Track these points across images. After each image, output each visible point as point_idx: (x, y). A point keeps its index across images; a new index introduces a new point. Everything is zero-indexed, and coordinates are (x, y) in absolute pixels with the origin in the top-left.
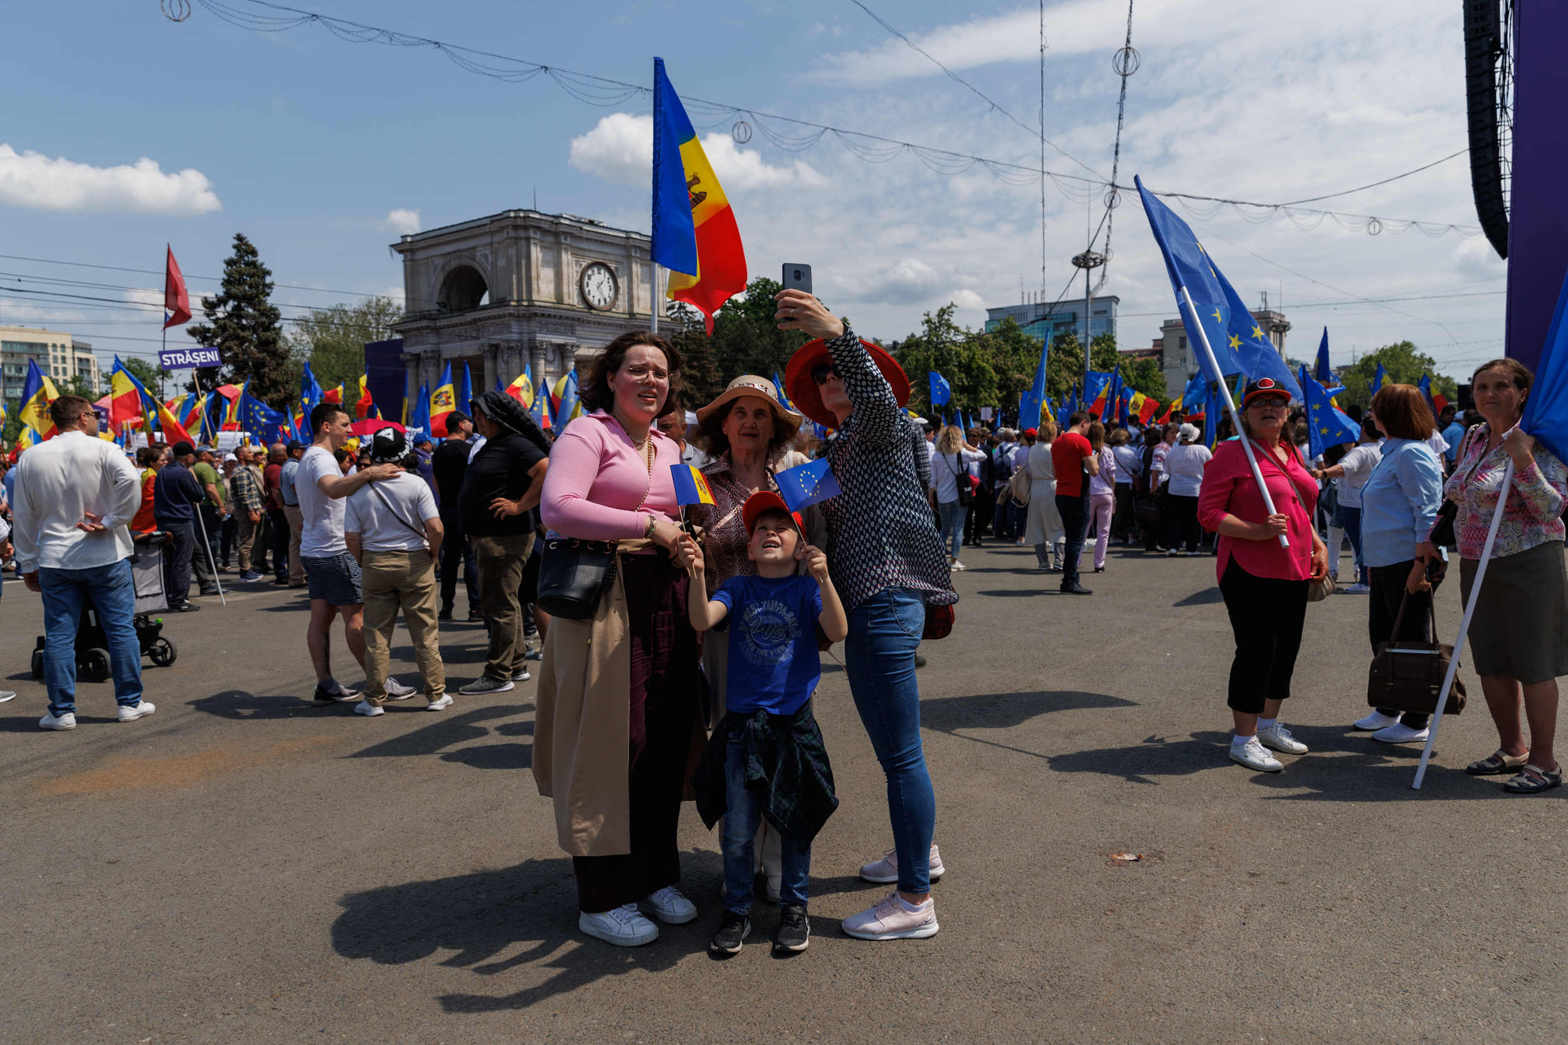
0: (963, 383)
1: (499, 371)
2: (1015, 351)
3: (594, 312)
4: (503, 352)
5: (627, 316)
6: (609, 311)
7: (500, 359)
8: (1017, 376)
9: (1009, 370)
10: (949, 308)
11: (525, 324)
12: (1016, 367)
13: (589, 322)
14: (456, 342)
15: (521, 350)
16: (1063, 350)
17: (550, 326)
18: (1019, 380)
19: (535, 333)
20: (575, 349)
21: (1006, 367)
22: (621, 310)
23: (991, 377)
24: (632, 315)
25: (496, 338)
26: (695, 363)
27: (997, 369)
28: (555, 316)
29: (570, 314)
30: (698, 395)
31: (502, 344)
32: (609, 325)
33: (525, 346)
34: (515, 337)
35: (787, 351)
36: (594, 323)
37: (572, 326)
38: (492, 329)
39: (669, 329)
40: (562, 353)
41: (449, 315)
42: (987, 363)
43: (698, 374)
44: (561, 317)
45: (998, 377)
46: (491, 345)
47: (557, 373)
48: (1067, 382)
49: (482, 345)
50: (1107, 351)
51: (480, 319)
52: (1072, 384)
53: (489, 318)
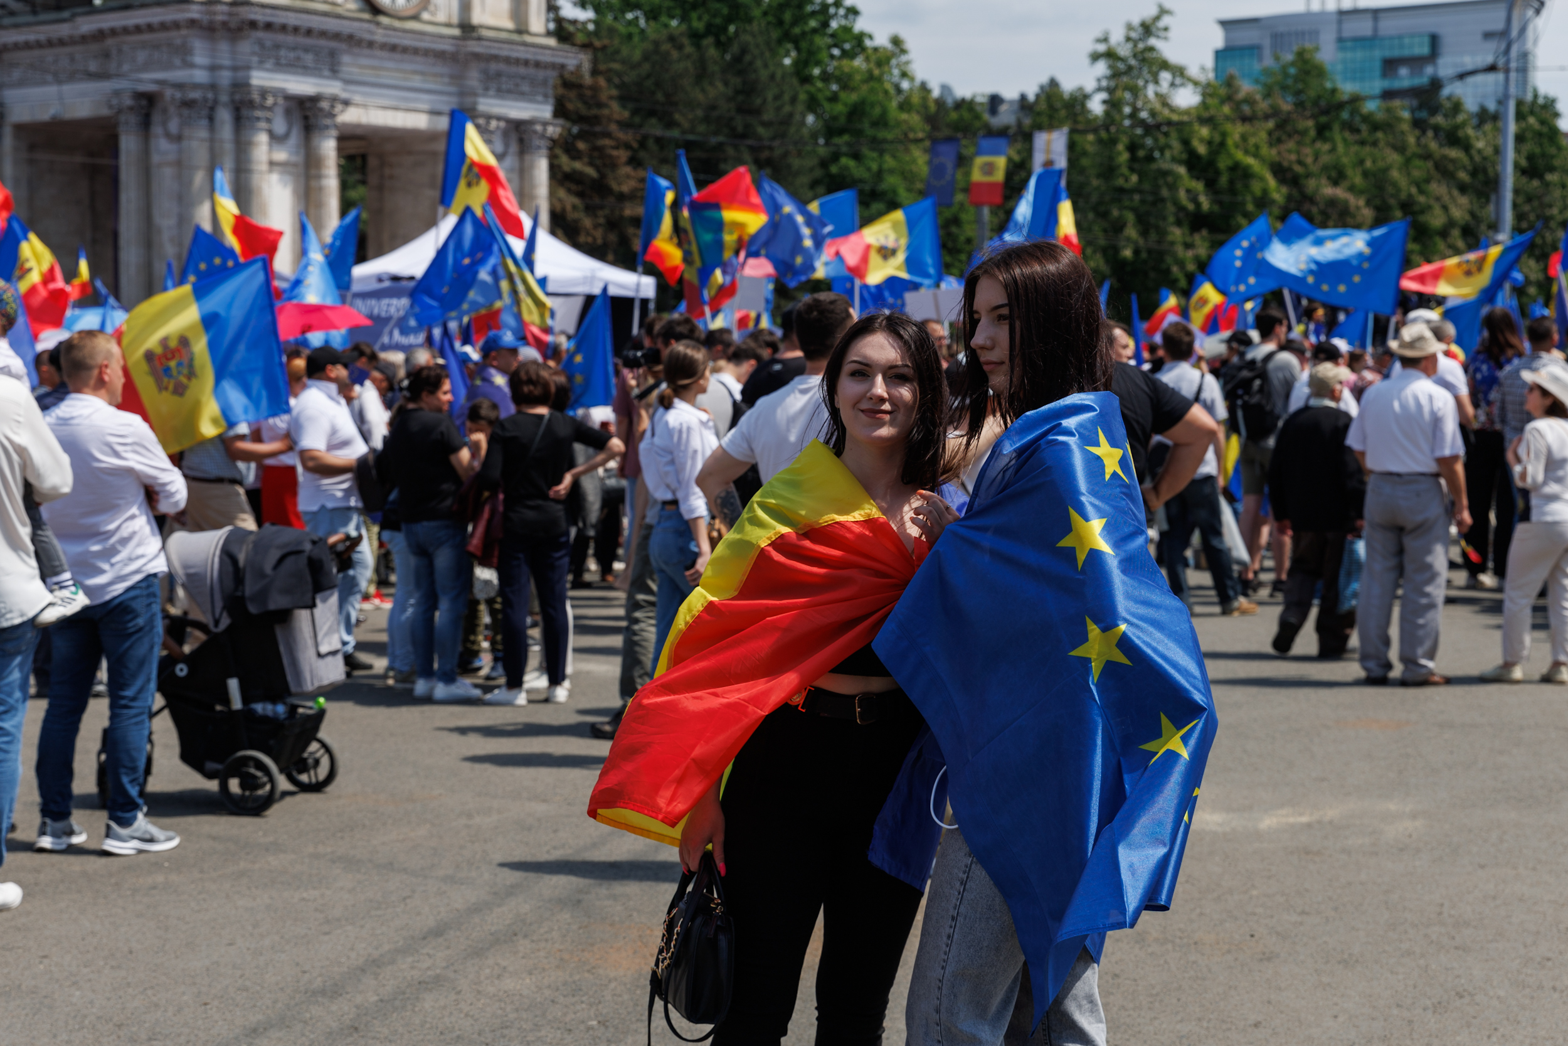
0: (1198, 205)
1: (155, 158)
2: (1322, 131)
3: (384, 20)
4: (165, 111)
5: (456, 32)
6: (415, 17)
7: (157, 130)
8: (1328, 191)
9: (1308, 175)
10: (1157, 18)
11: (224, 47)
12: (1325, 168)
13: (371, 44)
14: (44, 83)
15: (212, 109)
16: (1437, 129)
17: (283, 52)
18: (1332, 202)
19: (248, 68)
20: (339, 107)
21: (1298, 169)
22: (441, 17)
23: (1265, 192)
24: (467, 28)
25: (148, 80)
26: (581, 145)
27: (1280, 171)
28: (296, 30)
29: (332, 25)
30: (587, 222)
31: (168, 93)
32: (416, 51)
33: (224, 98)
34: (200, 76)
35: (766, 117)
36: (384, 46)
37: (333, 54)
38: (141, 56)
39: (553, 66)
40: (306, 118)
41: (30, 18)
42: (1256, 155)
43: (591, 171)
44: (309, 32)
45: (1284, 190)
46: (139, 96)
47: (295, 165)
48: (1445, 208)
49: (117, 93)
50: (1540, 134)
51: (113, 32)
52: (1457, 214)
53: (138, 29)
